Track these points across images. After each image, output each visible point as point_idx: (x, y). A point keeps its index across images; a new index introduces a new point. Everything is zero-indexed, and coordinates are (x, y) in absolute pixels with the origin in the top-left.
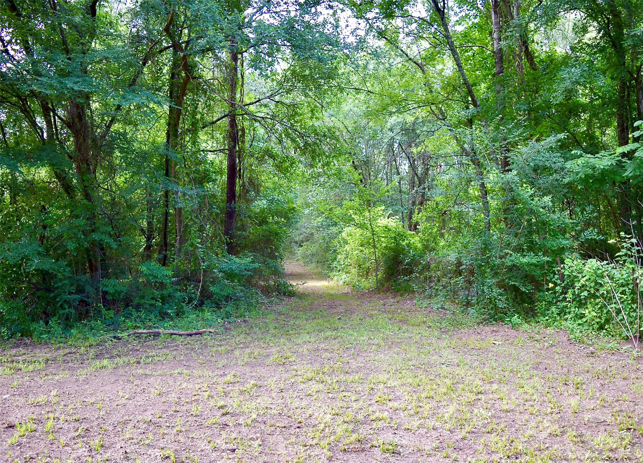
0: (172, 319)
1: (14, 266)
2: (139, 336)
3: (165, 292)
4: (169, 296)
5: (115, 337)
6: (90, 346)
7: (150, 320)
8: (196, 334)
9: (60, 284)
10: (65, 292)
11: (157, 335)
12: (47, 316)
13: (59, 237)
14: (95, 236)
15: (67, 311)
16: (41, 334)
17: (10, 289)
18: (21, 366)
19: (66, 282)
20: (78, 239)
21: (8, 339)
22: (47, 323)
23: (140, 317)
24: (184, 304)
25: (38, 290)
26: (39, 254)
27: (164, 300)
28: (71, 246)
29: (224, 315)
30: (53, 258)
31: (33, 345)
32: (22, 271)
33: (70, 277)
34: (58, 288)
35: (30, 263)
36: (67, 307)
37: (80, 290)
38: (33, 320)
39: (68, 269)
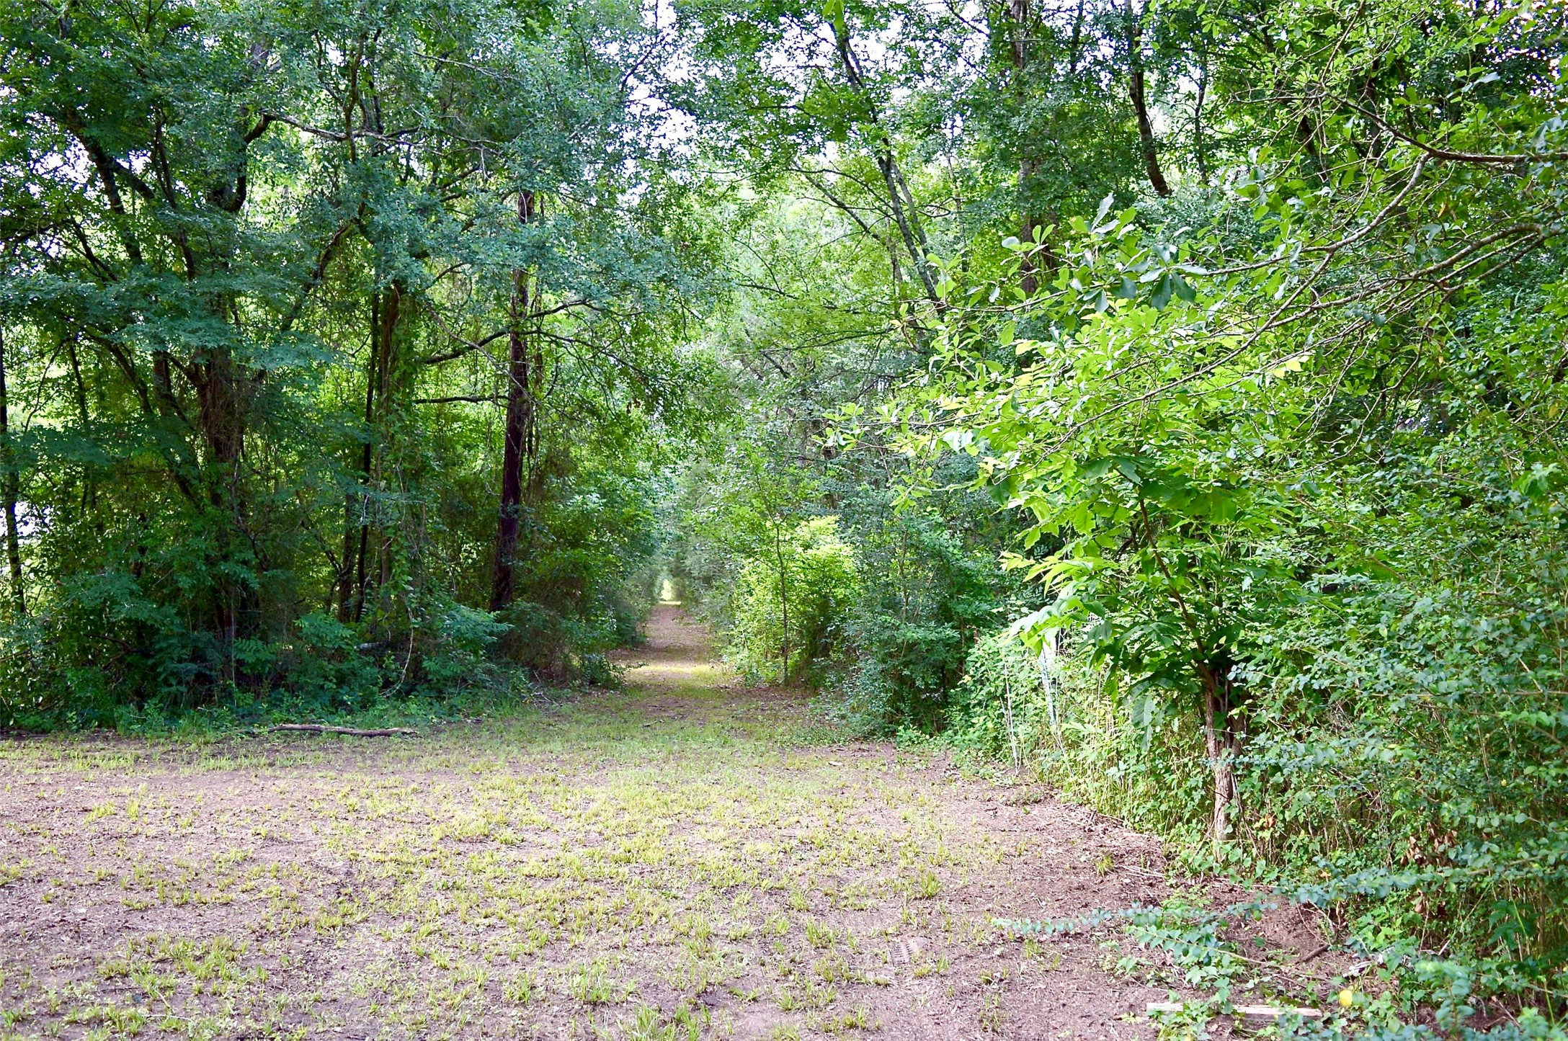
0: (351, 712)
1: (92, 613)
2: (287, 734)
3: (344, 666)
4: (354, 674)
5: (247, 733)
6: (206, 743)
7: (313, 711)
8: (380, 734)
9: (164, 645)
10: (172, 659)
11: (316, 733)
12: (141, 697)
13: (167, 567)
14: (224, 567)
15: (173, 689)
16: (131, 724)
17: (84, 651)
18: (98, 761)
19: (174, 641)
20: (198, 572)
21: (77, 731)
22: (141, 708)
23: (296, 706)
24: (376, 689)
25: (129, 653)
26: (132, 593)
27: (342, 680)
28: (184, 582)
29: (446, 710)
30: (155, 601)
31: (119, 739)
32: (105, 621)
33: (182, 635)
34: (161, 650)
35: (117, 608)
36: (174, 682)
37: (197, 656)
38: (119, 702)
39: (177, 621)
